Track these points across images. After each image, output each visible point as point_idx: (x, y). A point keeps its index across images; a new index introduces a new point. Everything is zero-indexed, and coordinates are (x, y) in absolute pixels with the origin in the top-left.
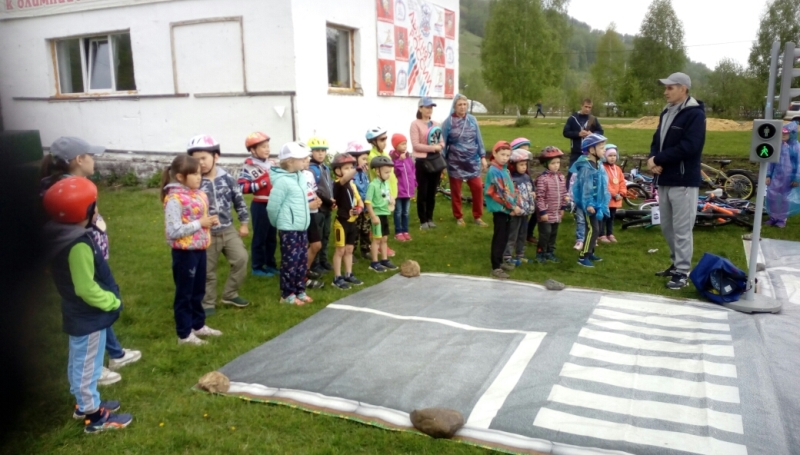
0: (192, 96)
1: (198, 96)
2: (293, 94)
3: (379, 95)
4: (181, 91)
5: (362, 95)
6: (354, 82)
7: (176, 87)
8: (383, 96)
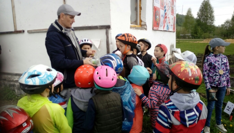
0: (26, 32)
1: (30, 32)
2: (108, 27)
3: (153, 30)
4: (18, 29)
5: (146, 29)
6: (141, 21)
7: (15, 26)
8: (155, 30)
